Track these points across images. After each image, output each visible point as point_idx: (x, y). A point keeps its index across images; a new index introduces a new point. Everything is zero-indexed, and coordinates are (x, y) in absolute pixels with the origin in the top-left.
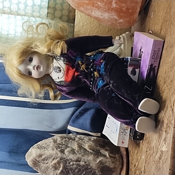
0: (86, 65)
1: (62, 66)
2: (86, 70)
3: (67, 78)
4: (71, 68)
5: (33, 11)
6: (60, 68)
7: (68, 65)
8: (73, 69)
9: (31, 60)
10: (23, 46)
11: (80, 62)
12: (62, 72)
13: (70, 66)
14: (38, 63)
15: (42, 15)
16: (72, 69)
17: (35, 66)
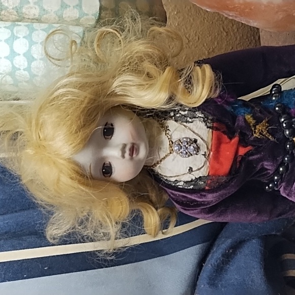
0: (268, 122)
1: (202, 136)
2: (270, 137)
3: (217, 166)
4: (226, 136)
5: (62, 6)
6: (195, 141)
7: (217, 129)
8: (231, 139)
9: (108, 131)
10: (85, 94)
11: (249, 117)
12: (202, 152)
13: (224, 132)
14: (132, 136)
15: (87, 15)
16: (228, 140)
17: (125, 146)
